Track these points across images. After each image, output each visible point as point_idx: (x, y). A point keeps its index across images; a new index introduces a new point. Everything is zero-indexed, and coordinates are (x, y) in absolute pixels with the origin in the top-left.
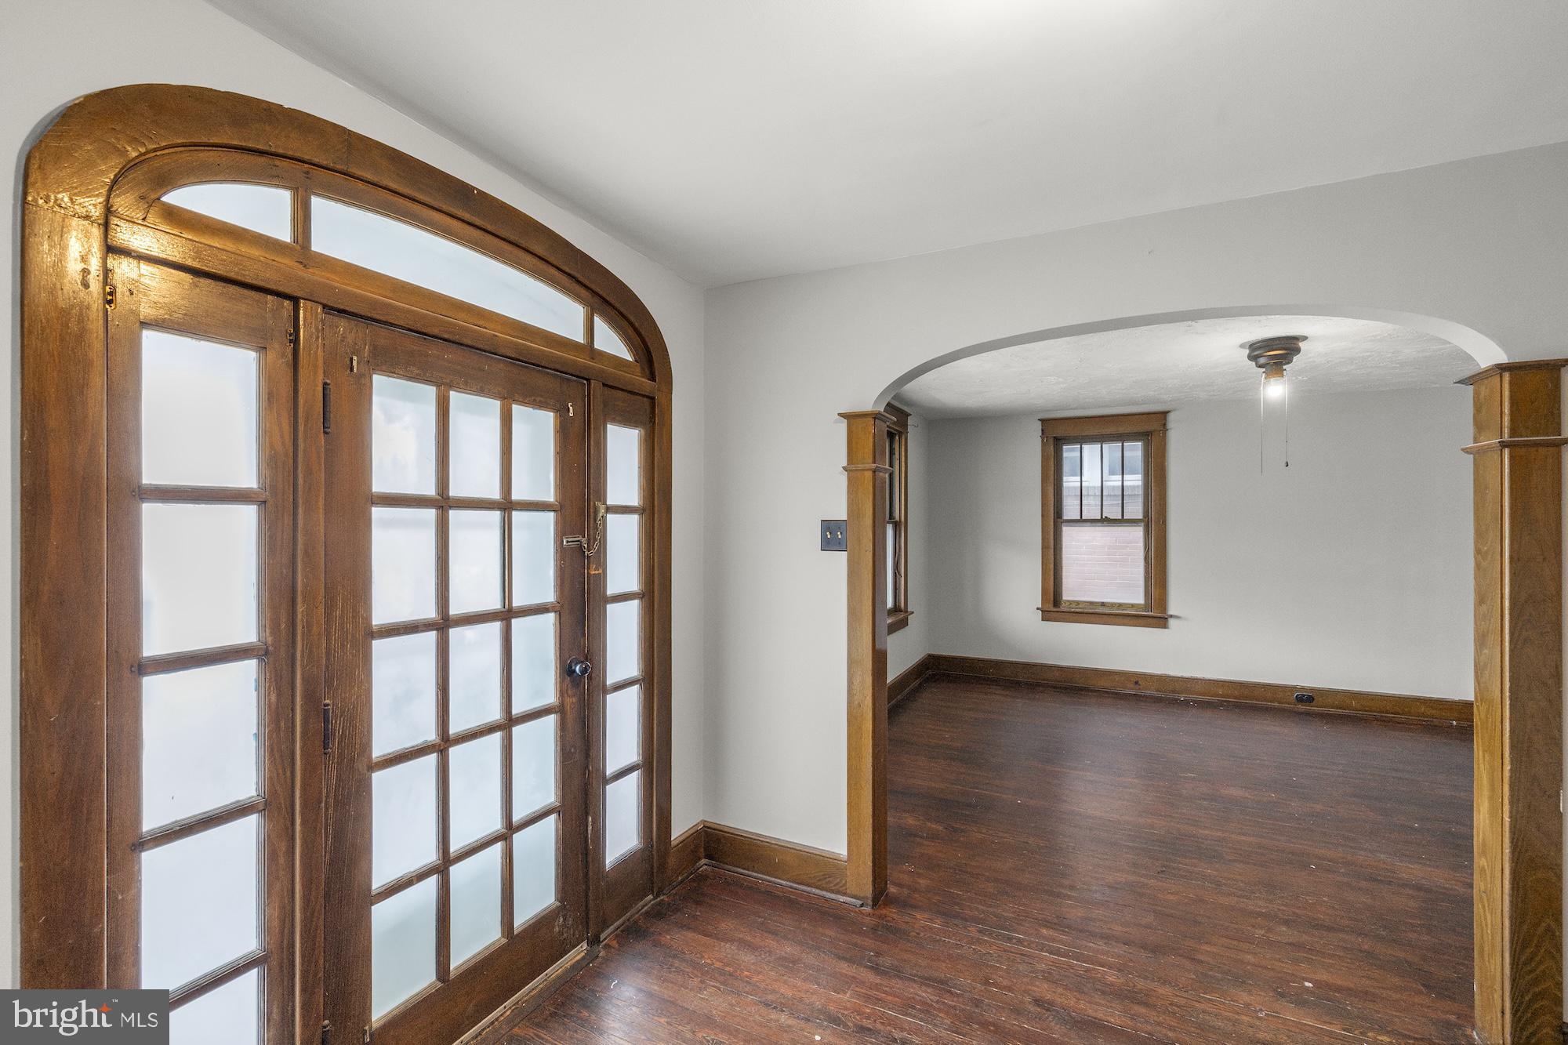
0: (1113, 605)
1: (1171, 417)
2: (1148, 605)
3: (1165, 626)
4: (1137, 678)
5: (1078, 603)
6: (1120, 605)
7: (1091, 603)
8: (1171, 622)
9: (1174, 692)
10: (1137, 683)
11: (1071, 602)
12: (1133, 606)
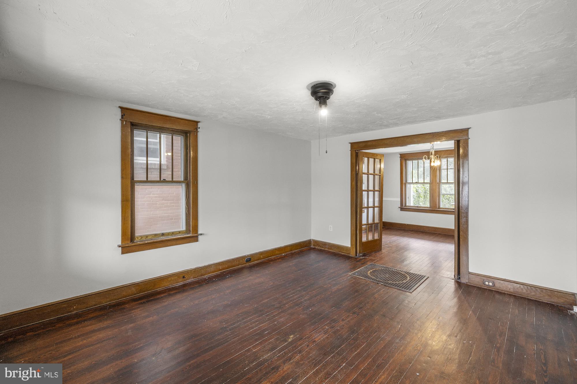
0: (168, 234)
1: (200, 125)
2: (188, 231)
3: (197, 240)
4: (183, 275)
5: (147, 236)
6: (173, 233)
7: (156, 235)
8: (200, 237)
9: (202, 275)
10: (184, 277)
11: (142, 237)
12: (180, 232)
